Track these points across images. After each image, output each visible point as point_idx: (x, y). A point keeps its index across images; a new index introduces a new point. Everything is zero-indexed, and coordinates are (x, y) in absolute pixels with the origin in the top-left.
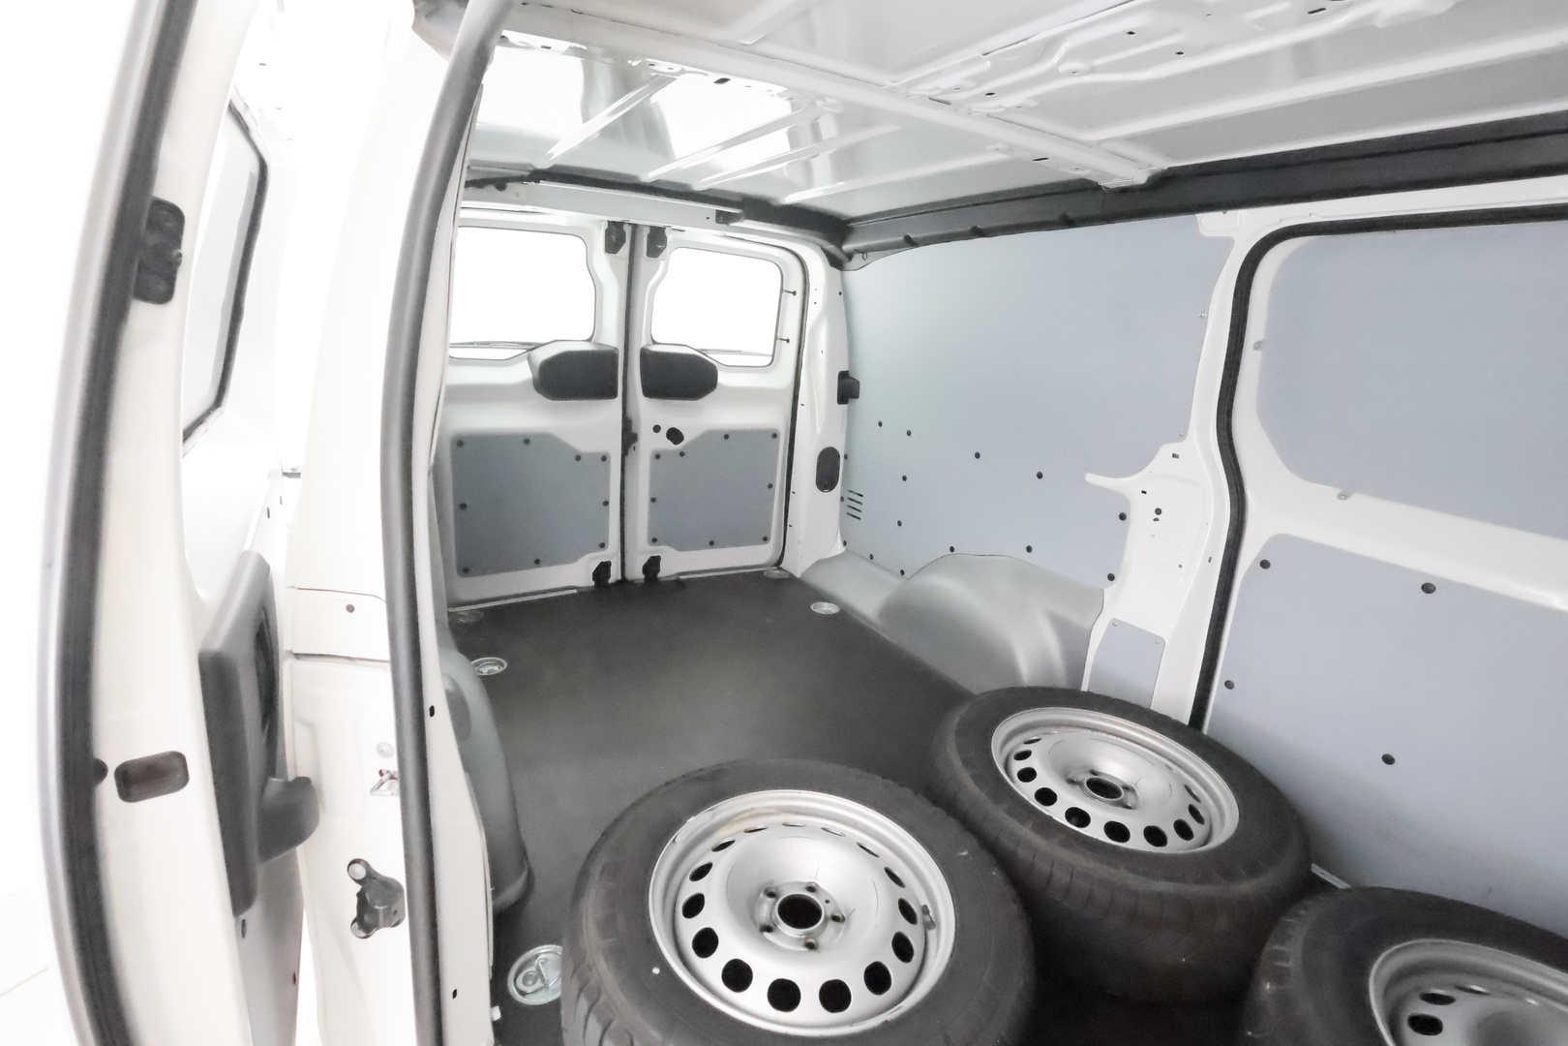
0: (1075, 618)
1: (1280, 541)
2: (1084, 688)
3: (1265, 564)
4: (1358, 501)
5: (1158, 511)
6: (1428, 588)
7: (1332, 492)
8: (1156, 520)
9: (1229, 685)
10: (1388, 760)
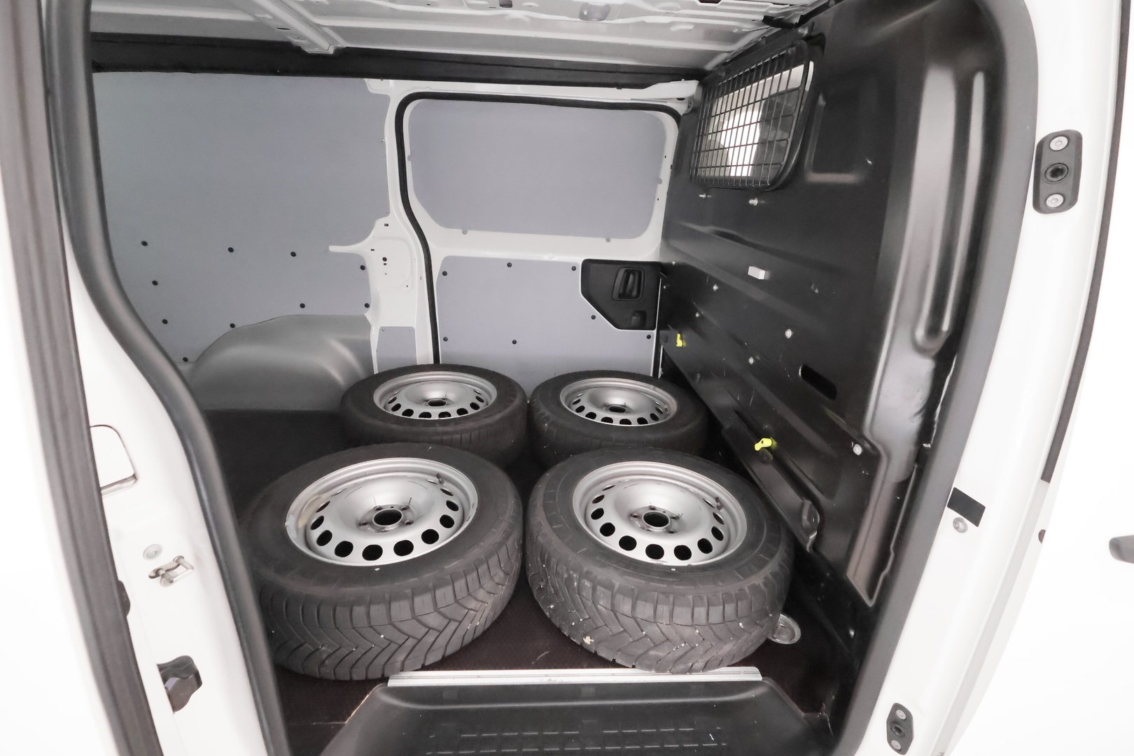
0: (358, 337)
1: (447, 260)
2: (376, 371)
3: (445, 274)
4: (470, 233)
5: (385, 259)
6: (509, 265)
7: (459, 231)
8: (385, 264)
9: (445, 339)
10: (514, 342)
